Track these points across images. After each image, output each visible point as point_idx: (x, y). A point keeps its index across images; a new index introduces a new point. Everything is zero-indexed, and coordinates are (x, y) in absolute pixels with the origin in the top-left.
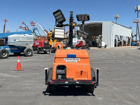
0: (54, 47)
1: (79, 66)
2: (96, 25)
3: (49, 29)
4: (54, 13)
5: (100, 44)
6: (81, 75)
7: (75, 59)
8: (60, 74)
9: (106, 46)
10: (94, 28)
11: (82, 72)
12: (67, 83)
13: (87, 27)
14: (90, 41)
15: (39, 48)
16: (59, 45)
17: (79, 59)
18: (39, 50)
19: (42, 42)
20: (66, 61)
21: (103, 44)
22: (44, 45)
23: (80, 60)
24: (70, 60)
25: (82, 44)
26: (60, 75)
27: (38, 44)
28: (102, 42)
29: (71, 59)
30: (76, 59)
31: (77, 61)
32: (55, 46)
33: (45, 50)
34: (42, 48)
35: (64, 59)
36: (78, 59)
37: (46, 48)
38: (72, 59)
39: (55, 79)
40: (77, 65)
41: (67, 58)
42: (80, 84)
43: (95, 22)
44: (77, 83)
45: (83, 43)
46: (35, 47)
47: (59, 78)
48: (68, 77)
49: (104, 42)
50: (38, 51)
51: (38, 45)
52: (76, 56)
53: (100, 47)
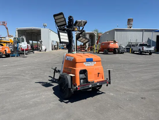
1: (96, 69)
2: (33, 31)
4: (55, 16)
5: (41, 48)
6: (98, 76)
7: (92, 62)
9: (45, 50)
10: (31, 33)
12: (90, 86)
13: (25, 32)
16: (6, 49)
20: (86, 66)
21: (44, 48)
26: (82, 80)
28: (42, 46)
29: (89, 62)
31: (94, 64)
35: (84, 63)
36: (94, 62)
39: (80, 85)
41: (86, 62)
43: (33, 27)
48: (89, 80)
49: (44, 46)
52: (93, 60)
53: (40, 51)
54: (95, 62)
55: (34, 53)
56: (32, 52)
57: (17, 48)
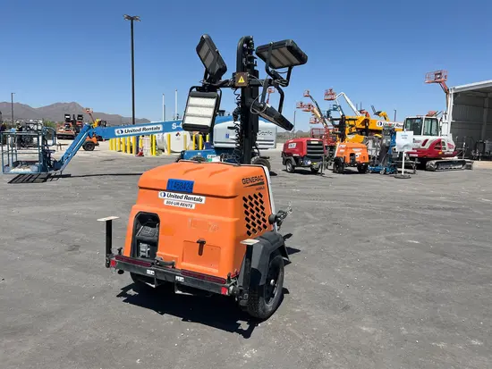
0: (339, 155)
1: (194, 223)
3: (373, 107)
6: (200, 253)
8: (144, 242)
11: (202, 243)
14: (487, 142)
15: (295, 157)
16: (355, 150)
17: (202, 197)
18: (294, 163)
19: (302, 143)
20: (165, 202)
22: (308, 149)
23: (203, 202)
24: (175, 200)
25: (440, 148)
26: (145, 245)
27: (294, 145)
30: (193, 196)
32: (342, 153)
33: (309, 163)
34: (303, 158)
35: (161, 194)
36: (197, 197)
37: (314, 159)
38: (180, 195)
39: (128, 255)
40: (189, 217)
41: (168, 190)
42: (186, 284)
44: (180, 279)
45: (446, 146)
46: (288, 154)
47: (142, 254)
48: (161, 254)
50: (293, 167)
51: (293, 151)
52: (192, 189)
54: (203, 198)
55: (469, 167)
56: (463, 163)
57: (388, 148)
